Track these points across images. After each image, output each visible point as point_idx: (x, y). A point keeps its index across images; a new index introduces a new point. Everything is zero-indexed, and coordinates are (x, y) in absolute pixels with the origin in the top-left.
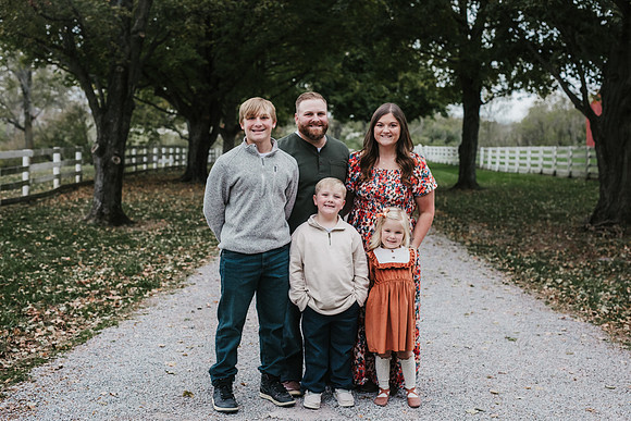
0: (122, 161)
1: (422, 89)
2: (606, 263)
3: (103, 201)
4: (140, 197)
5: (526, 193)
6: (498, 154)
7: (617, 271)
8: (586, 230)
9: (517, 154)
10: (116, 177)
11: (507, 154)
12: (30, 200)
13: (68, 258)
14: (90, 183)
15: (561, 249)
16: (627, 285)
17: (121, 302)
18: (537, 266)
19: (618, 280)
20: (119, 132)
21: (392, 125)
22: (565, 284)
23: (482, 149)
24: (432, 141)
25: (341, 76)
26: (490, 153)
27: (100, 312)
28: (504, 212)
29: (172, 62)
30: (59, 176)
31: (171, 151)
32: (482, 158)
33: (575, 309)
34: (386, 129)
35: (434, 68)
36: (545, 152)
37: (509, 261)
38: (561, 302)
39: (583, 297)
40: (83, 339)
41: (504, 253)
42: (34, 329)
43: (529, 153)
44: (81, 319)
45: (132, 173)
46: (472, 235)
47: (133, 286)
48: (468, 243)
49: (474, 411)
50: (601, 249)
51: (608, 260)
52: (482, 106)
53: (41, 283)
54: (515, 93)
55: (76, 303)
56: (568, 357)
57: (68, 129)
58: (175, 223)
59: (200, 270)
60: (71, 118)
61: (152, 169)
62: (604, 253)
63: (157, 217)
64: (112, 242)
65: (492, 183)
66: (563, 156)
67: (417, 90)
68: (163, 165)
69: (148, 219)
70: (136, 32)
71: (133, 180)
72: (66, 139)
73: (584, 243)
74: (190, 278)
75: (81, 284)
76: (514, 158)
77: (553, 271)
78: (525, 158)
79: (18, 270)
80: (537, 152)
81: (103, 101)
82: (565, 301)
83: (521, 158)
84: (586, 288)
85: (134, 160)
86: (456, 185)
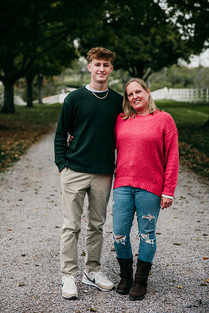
1: (171, 42)
24: (174, 85)
25: (102, 32)
35: (179, 25)
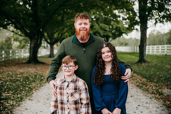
86: (138, 61)
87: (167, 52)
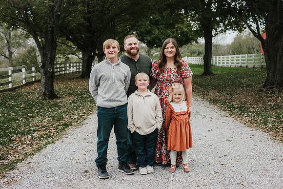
0: (53, 70)
1: (186, 31)
2: (271, 105)
3: (45, 89)
4: (62, 86)
5: (234, 75)
6: (221, 59)
7: (276, 108)
8: (261, 91)
9: (230, 59)
10: (51, 78)
11: (225, 59)
12: (13, 89)
13: (31, 115)
14: (39, 81)
15: (250, 100)
16: (281, 114)
17: (55, 133)
18: (240, 108)
19: (276, 112)
20: (51, 58)
21: (172, 48)
22: (253, 115)
23: (214, 57)
24: (192, 55)
25: (149, 27)
26: (218, 59)
27: (46, 137)
28: (225, 85)
29: (73, 25)
30: (25, 79)
31: (75, 65)
32: (214, 61)
33: (257, 126)
34: (170, 50)
35: (191, 22)
36: (242, 57)
37: (228, 106)
38: (251, 123)
39: (261, 120)
40: (39, 150)
41: (225, 103)
42: (17, 147)
43: (235, 58)
44: (38, 141)
45: (58, 75)
46: (211, 96)
47: (60, 125)
48: (209, 99)
49: (213, 173)
50: (269, 99)
51: (271, 103)
52: (213, 38)
53: (20, 126)
54: (227, 31)
55: (35, 134)
56: (254, 147)
57: (28, 57)
58: (78, 97)
59: (90, 117)
60: (29, 52)
61: (67, 73)
62: (270, 101)
63: (70, 94)
64: (50, 107)
65: (219, 72)
66: (250, 58)
67: (184, 32)
68: (72, 71)
69: (66, 96)
70: (56, 12)
71: (59, 78)
72: (28, 62)
73: (261, 97)
74: (86, 121)
75: (37, 126)
76: (228, 60)
77: (248, 109)
78: (234, 60)
79: (9, 121)
80: (239, 57)
81: (43, 44)
82: (253, 123)
83: (231, 60)
84: (262, 116)
85: (58, 70)
86: (203, 74)
87: (242, 63)
